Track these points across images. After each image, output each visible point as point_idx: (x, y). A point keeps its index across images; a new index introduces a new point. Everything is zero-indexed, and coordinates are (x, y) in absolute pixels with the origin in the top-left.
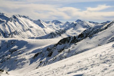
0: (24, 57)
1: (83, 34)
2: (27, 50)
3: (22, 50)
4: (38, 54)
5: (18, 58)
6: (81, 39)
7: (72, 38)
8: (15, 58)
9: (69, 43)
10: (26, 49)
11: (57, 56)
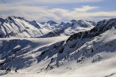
0: (30, 56)
1: (96, 28)
2: (32, 49)
4: (45, 51)
5: (24, 56)
6: (95, 33)
7: (84, 33)
8: (20, 57)
9: (81, 38)
10: (30, 47)
11: (80, 49)
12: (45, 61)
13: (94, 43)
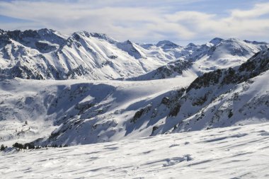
0: (111, 120)
1: (252, 62)
2: (116, 104)
3: (105, 105)
4: (142, 111)
5: (98, 121)
6: (249, 73)
7: (226, 73)
8: (91, 121)
9: (219, 84)
10: (113, 101)
11: (205, 110)
12: (142, 132)
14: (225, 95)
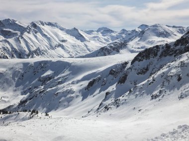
0: (69, 88)
1: (186, 38)
2: (71, 76)
3: (63, 77)
4: (94, 81)
5: (59, 90)
6: (183, 47)
7: (163, 48)
8: (53, 90)
9: (158, 57)
10: (69, 74)
11: (155, 76)
12: (95, 97)
13: (183, 65)
14: (172, 64)
